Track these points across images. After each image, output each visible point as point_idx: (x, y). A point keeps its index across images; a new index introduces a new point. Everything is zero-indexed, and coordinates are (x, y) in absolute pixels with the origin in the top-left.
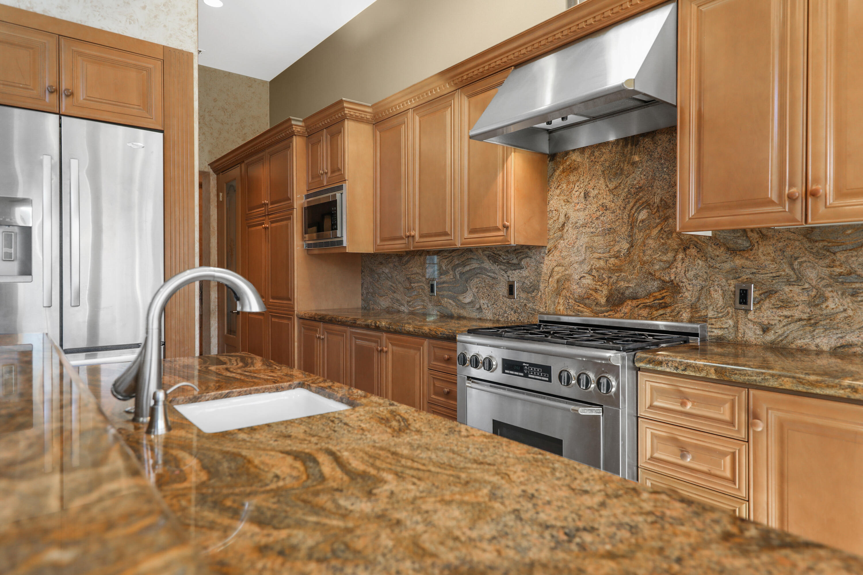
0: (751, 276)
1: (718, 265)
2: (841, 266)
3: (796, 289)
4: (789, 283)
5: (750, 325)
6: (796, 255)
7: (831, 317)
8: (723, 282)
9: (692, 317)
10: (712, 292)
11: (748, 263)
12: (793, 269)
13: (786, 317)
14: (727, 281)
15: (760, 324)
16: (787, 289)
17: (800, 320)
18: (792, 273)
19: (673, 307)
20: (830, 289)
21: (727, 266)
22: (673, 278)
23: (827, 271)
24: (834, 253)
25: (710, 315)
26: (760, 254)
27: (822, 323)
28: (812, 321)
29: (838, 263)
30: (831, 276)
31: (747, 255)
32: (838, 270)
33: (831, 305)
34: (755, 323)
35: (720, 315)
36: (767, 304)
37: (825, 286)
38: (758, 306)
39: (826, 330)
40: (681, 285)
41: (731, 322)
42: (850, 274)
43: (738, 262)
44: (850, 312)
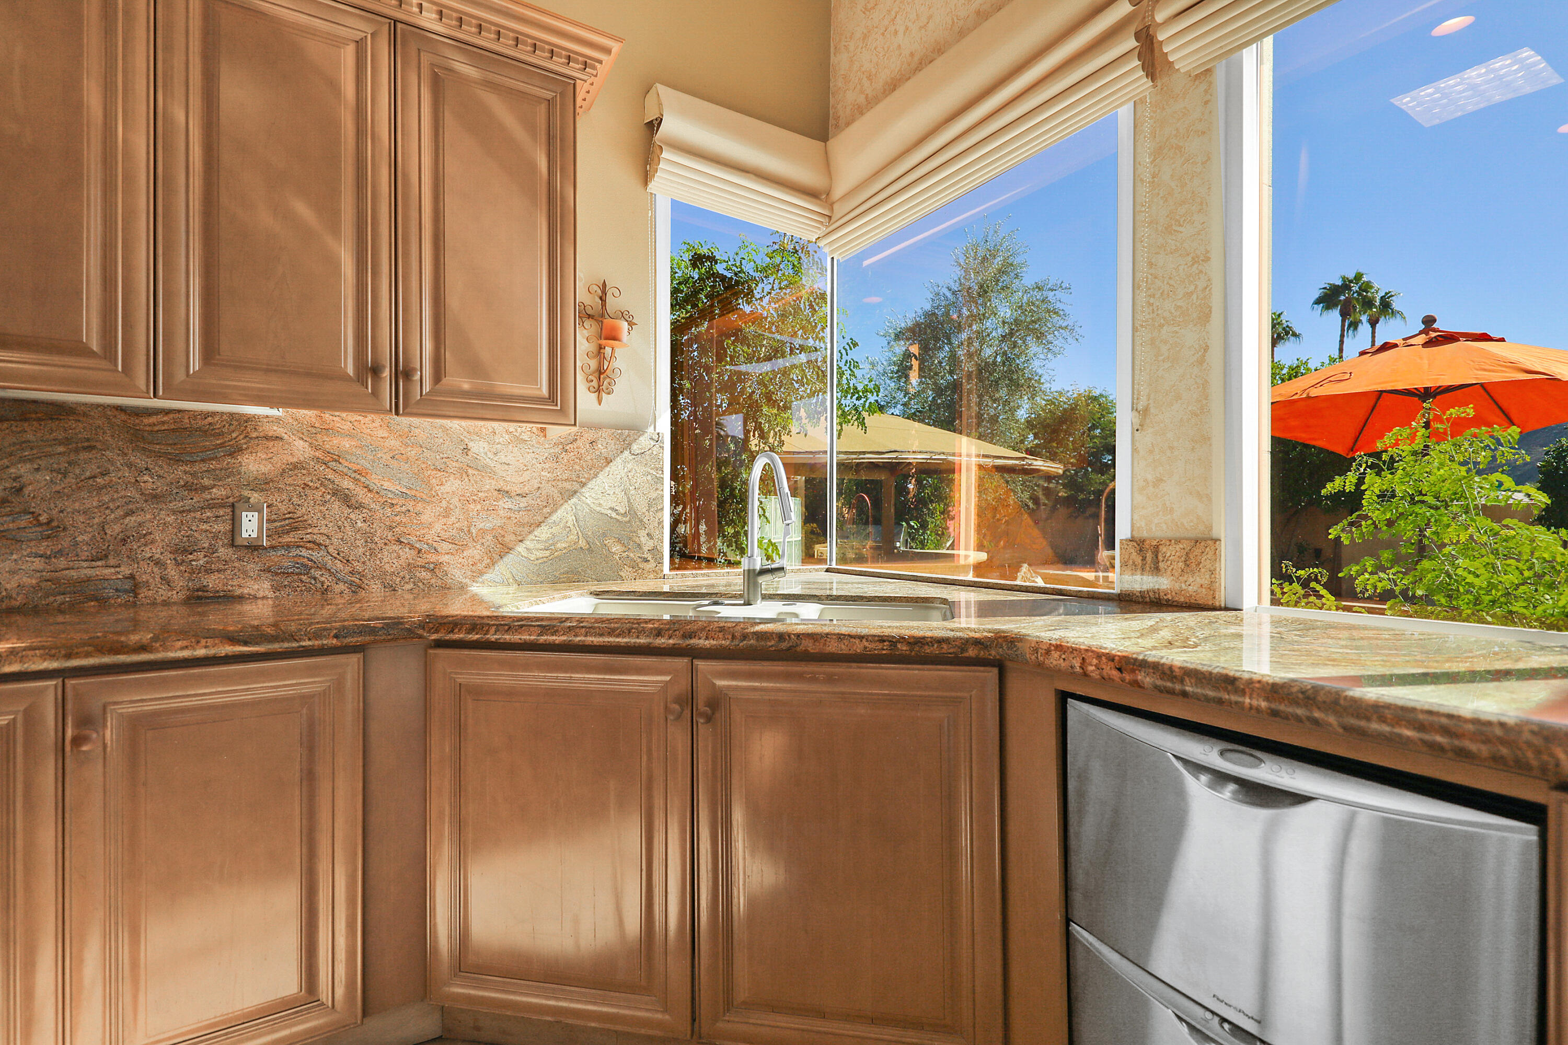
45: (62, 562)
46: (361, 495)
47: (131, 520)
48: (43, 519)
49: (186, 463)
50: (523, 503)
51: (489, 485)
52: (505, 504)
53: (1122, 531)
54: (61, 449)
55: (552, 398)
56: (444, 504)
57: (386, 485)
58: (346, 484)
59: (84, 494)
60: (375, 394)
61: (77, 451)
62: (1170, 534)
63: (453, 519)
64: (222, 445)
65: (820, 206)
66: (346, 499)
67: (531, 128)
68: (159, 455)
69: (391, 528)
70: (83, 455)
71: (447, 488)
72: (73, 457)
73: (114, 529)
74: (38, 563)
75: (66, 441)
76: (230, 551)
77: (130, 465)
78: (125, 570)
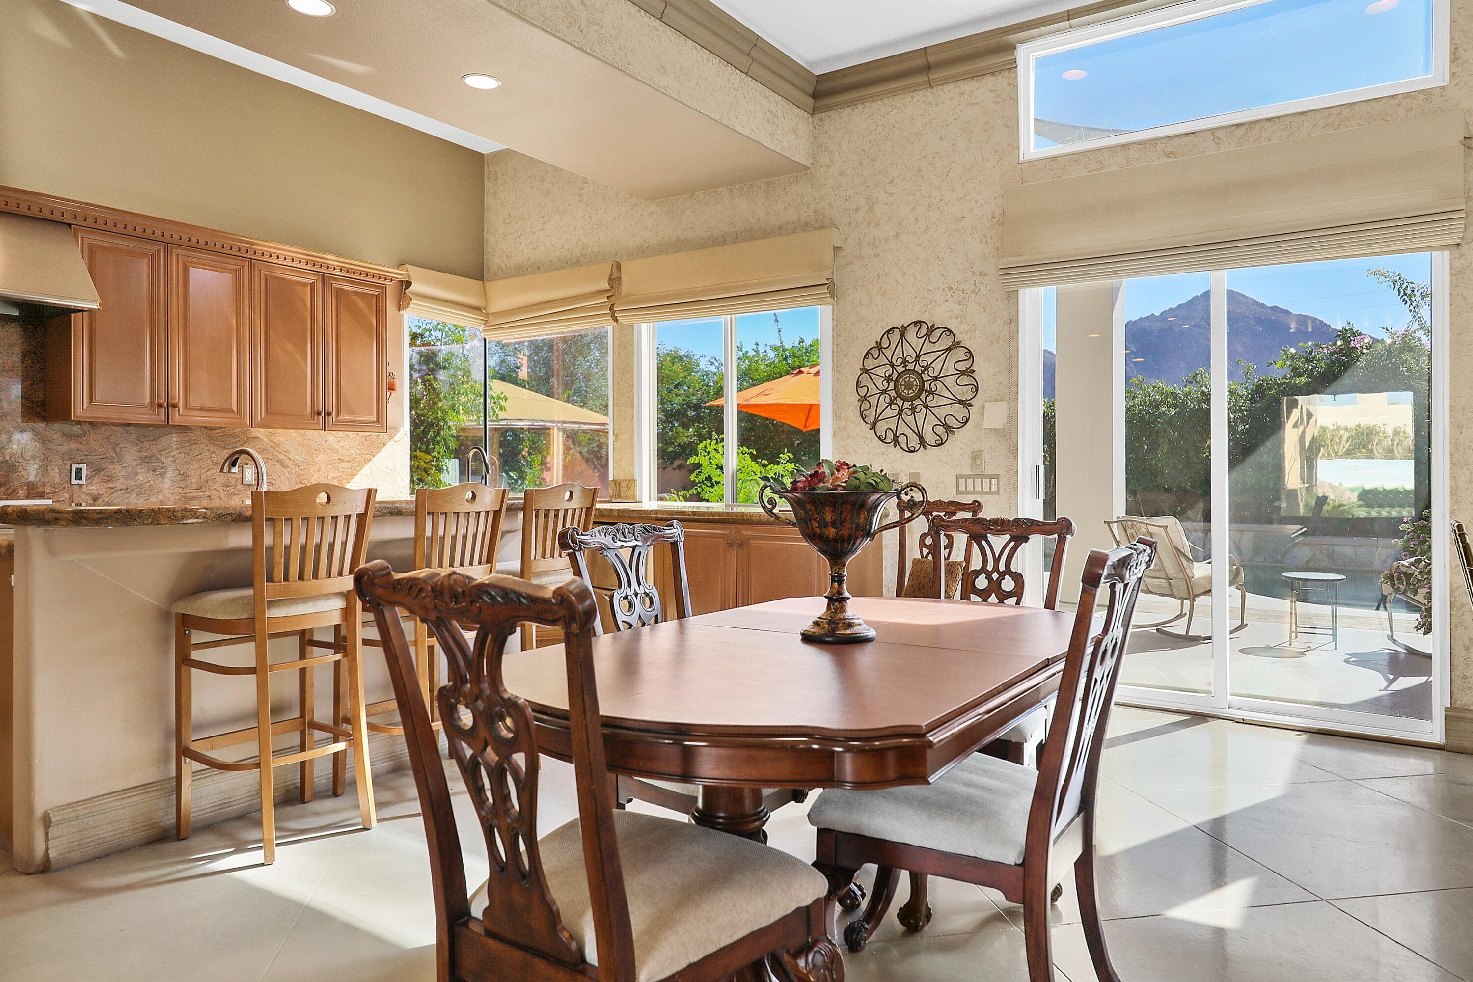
0: (84, 457)
1: (55, 448)
2: (146, 451)
3: (118, 467)
4: (113, 463)
5: (84, 497)
6: (118, 442)
7: (140, 486)
8: (60, 462)
9: (29, 494)
10: (49, 471)
11: (82, 447)
12: (116, 453)
13: (111, 488)
14: (63, 461)
15: (91, 495)
16: (111, 467)
17: (121, 489)
18: (115, 455)
19: (8, 486)
20: (140, 467)
21: (64, 448)
22: (8, 458)
23: (138, 454)
24: (143, 443)
25: (47, 491)
26: (91, 440)
27: (135, 491)
28: (129, 490)
29: (144, 449)
30: (141, 458)
31: (80, 440)
32: (145, 454)
33: (140, 477)
34: (87, 495)
35: (57, 490)
36: (96, 479)
37: (137, 465)
38: (90, 481)
39: (137, 495)
40: (17, 464)
41: (67, 496)
42: (151, 457)
43: (73, 445)
44: (152, 482)
45: (187, 490)
46: (288, 462)
47: (209, 473)
48: (182, 472)
49: (227, 449)
50: (349, 465)
51: (336, 457)
52: (343, 465)
53: (611, 478)
54: (187, 444)
55: (378, 421)
56: (318, 466)
57: (296, 457)
58: (282, 457)
59: (194, 462)
60: (318, 423)
61: (192, 445)
62: (624, 478)
63: (322, 473)
64: (239, 441)
65: (483, 316)
66: (282, 463)
67: (370, 308)
68: (218, 446)
69: (298, 477)
70: (194, 446)
71: (319, 458)
72: (191, 447)
73: (204, 477)
74: (180, 490)
75: (189, 441)
76: (242, 486)
77: (209, 450)
78: (207, 494)
